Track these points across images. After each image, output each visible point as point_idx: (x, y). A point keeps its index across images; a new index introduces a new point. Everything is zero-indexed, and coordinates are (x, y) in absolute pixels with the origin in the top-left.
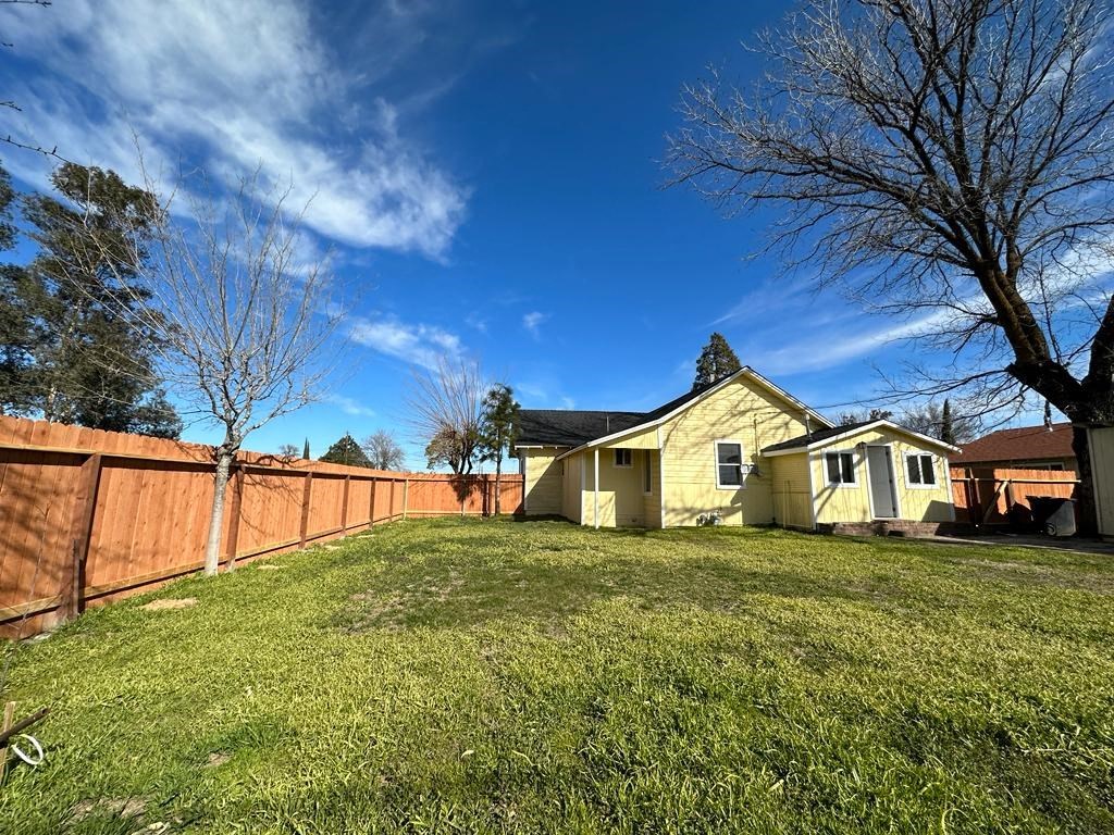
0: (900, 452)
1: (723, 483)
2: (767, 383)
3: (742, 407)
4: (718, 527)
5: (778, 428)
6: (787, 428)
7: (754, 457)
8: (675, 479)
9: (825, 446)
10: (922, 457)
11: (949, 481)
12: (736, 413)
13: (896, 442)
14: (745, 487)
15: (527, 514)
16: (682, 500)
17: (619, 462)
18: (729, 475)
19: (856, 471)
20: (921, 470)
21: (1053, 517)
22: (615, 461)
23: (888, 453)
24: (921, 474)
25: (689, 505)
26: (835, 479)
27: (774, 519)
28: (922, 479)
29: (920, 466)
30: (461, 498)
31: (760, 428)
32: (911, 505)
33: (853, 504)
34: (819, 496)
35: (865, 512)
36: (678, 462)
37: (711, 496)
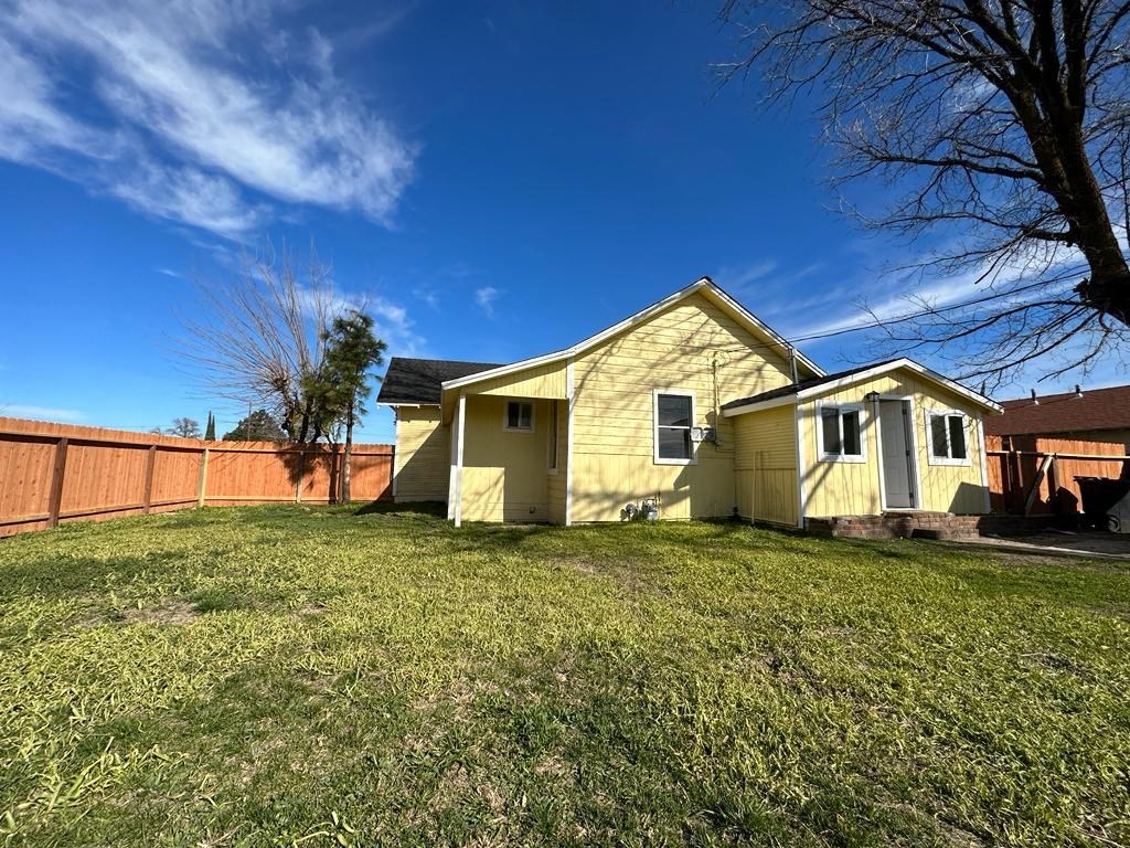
0: (924, 409)
1: (662, 455)
2: (735, 307)
3: (696, 343)
4: (653, 523)
5: (746, 375)
6: (760, 376)
7: (710, 417)
8: (592, 449)
9: (821, 396)
10: (951, 419)
11: (983, 455)
12: (687, 349)
13: (918, 395)
14: (695, 462)
15: (397, 501)
16: (600, 481)
17: (513, 423)
18: (674, 445)
19: (863, 435)
20: (948, 437)
21: (1116, 506)
22: (506, 420)
23: (906, 411)
24: (949, 443)
25: (611, 488)
26: (832, 447)
27: (736, 509)
28: (950, 451)
29: (948, 432)
30: (295, 479)
31: (721, 374)
32: (935, 489)
33: (857, 487)
34: (809, 474)
35: (873, 500)
36: (597, 422)
37: (645, 475)
